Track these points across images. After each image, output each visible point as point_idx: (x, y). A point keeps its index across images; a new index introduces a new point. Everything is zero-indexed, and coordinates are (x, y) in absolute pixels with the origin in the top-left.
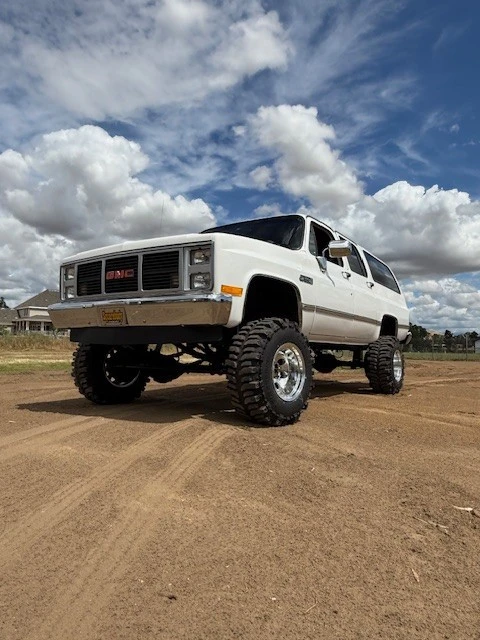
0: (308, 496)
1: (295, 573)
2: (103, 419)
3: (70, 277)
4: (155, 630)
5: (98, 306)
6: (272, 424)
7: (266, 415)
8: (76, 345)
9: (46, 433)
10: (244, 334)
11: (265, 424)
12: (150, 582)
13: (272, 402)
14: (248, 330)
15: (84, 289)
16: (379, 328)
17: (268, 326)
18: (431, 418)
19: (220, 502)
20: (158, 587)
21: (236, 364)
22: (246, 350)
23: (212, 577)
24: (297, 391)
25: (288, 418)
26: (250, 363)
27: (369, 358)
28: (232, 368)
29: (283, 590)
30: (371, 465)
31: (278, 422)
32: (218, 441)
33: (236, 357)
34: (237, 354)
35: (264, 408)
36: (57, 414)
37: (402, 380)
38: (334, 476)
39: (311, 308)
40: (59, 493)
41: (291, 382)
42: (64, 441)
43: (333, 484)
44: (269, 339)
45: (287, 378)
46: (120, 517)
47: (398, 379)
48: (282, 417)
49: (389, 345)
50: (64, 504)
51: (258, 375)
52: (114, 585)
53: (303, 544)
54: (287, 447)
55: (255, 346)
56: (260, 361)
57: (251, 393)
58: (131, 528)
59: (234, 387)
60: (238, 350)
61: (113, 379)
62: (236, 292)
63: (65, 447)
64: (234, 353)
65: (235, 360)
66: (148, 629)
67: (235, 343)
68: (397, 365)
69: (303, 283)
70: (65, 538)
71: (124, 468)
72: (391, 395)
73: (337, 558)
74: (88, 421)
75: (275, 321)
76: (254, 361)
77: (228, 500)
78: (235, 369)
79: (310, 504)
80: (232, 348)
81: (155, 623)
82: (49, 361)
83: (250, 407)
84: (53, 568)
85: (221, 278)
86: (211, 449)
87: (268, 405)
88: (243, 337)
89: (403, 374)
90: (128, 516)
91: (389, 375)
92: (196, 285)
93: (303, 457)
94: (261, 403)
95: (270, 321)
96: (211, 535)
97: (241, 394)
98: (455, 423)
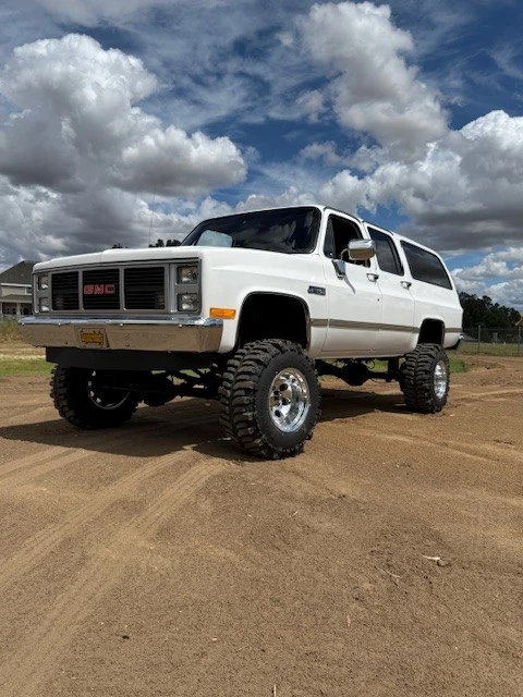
0: (279, 543)
1: (240, 619)
2: (84, 451)
3: (44, 286)
4: (108, 663)
5: (76, 325)
6: (269, 457)
7: (261, 448)
8: (53, 366)
9: (19, 470)
10: (239, 359)
11: (261, 458)
12: (109, 624)
13: (268, 434)
14: (243, 354)
15: (60, 302)
16: (417, 336)
17: (265, 350)
18: (458, 448)
19: (189, 549)
20: (115, 628)
21: (229, 392)
22: (239, 377)
23: (164, 620)
24: (299, 421)
25: (288, 451)
26: (243, 392)
27: (405, 371)
28: (224, 396)
29: (225, 633)
30: (358, 509)
31: (275, 456)
32: (203, 480)
33: (229, 385)
34: (230, 382)
35: (258, 441)
36: (35, 444)
37: (446, 396)
38: (314, 522)
39: (322, 323)
40: (32, 539)
41: (294, 411)
42: (39, 481)
43: (309, 530)
44: (265, 366)
45: (289, 406)
46: (88, 564)
47: (440, 395)
48: (281, 449)
49: (430, 356)
50: (36, 551)
51: (252, 406)
52: (76, 626)
53: (254, 592)
54: (276, 487)
55: (249, 373)
56: (255, 391)
57: (244, 425)
58: (98, 575)
59: (227, 418)
60: (232, 377)
61: (99, 400)
62: (229, 315)
63: (39, 488)
64: (228, 380)
65: (229, 389)
66: (102, 662)
67: (229, 369)
68: (442, 379)
69: (313, 295)
70: (35, 584)
71: (98, 513)
72: (429, 415)
73: (283, 605)
74: (67, 453)
75: (274, 345)
76: (248, 391)
77: (197, 547)
78: (228, 399)
79: (276, 552)
80: (226, 375)
81: (108, 657)
82: (29, 357)
83: (244, 440)
84: (23, 611)
85: (211, 300)
86: (193, 490)
87: (264, 436)
88: (237, 363)
89: (447, 389)
90: (96, 564)
91: (428, 390)
92: (185, 307)
93: (291, 498)
94: (256, 435)
95: (267, 343)
96: (172, 582)
97: (234, 425)
98: (482, 456)
